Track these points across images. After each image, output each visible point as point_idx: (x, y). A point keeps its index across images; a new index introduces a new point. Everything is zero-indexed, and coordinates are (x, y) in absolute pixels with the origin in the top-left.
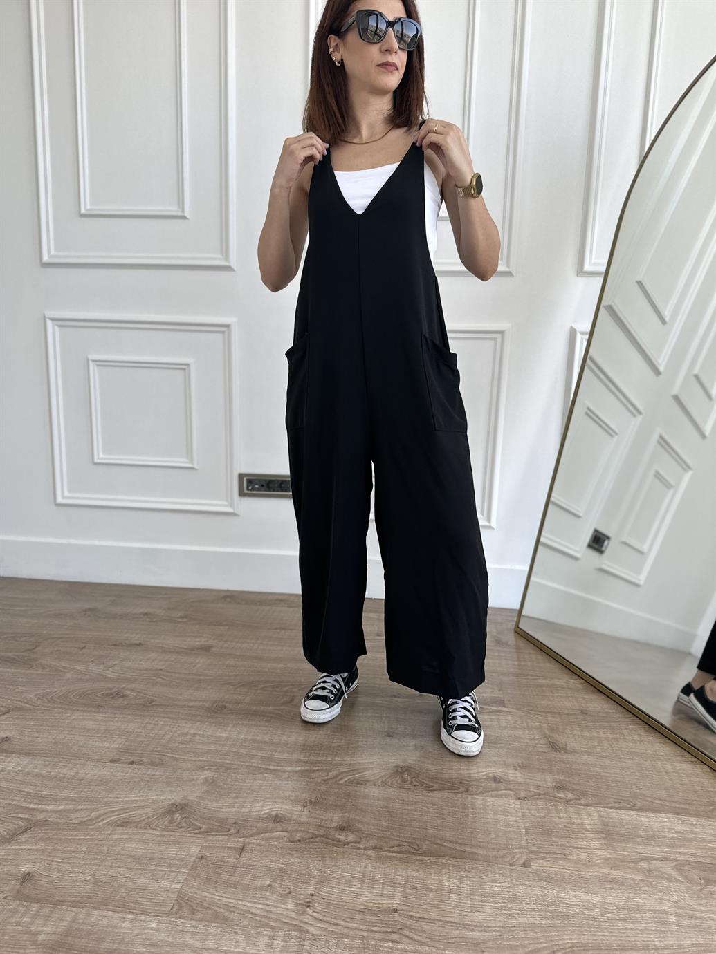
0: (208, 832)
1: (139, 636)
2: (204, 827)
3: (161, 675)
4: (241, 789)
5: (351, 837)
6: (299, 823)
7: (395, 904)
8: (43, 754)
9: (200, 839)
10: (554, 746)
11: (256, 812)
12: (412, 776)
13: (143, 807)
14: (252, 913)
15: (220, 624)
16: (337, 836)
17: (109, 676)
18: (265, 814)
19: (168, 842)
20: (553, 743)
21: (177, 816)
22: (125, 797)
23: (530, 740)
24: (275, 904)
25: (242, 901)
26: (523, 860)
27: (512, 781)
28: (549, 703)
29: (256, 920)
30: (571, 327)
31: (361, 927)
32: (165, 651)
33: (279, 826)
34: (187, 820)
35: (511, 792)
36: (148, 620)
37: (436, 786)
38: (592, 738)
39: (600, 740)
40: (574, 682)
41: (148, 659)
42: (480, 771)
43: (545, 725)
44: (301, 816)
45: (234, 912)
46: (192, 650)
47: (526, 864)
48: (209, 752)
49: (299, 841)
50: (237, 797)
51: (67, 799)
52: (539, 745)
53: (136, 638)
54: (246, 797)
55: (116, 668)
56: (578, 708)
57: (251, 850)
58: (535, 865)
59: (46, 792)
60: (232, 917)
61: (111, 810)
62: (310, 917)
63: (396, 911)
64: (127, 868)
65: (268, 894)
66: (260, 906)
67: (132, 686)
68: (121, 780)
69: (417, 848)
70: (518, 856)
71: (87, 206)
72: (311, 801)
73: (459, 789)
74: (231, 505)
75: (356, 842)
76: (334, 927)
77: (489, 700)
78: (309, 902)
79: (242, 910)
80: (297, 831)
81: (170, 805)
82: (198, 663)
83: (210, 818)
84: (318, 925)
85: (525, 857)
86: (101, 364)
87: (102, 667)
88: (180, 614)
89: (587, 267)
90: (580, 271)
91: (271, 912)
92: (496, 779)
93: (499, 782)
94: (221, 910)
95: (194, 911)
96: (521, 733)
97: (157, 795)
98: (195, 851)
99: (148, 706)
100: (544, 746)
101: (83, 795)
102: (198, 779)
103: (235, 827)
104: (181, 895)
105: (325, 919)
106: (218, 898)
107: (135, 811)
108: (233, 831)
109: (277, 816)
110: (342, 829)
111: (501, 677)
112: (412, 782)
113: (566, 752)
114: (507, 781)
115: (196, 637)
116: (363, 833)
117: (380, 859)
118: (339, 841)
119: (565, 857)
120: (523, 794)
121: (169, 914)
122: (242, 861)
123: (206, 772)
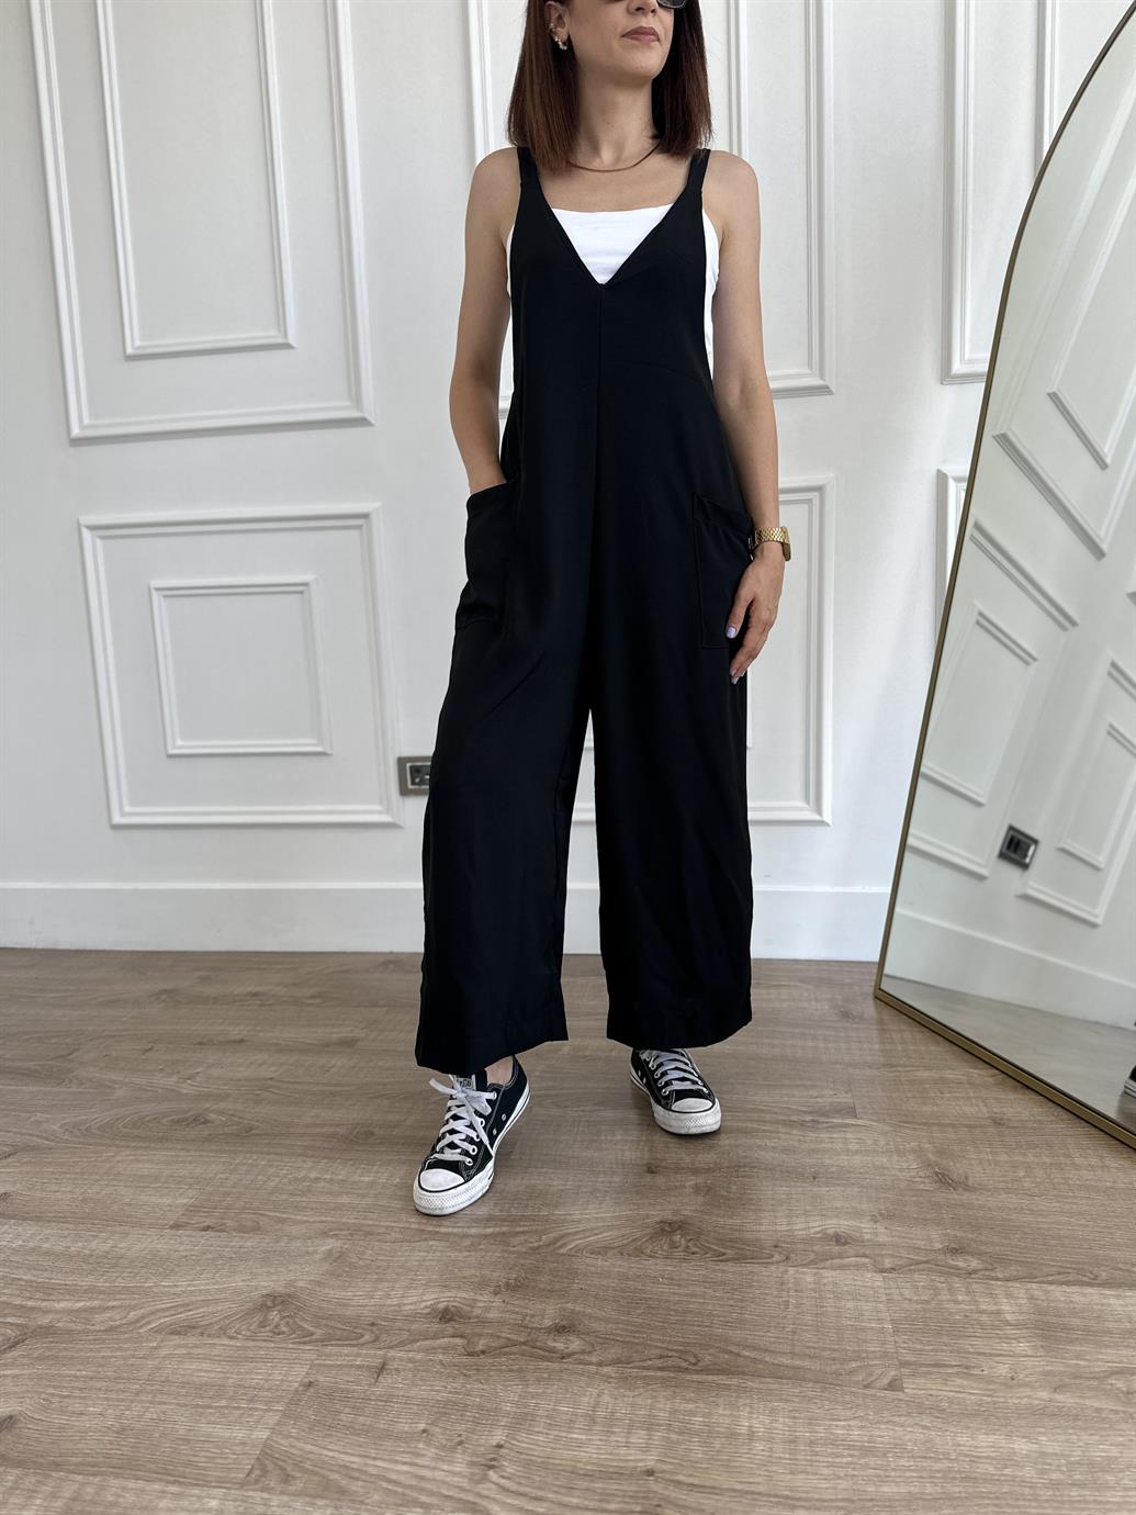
0: (325, 1341)
1: (241, 1027)
2: (319, 1333)
3: (271, 1087)
4: (388, 1267)
5: (575, 1344)
6: (483, 1322)
7: (650, 1461)
8: (61, 1219)
9: (309, 1353)
10: (944, 1180)
11: (411, 1304)
12: (689, 1238)
13: (217, 1301)
14: (390, 1481)
15: (375, 1005)
16: (551, 1343)
17: (185, 1091)
18: (426, 1307)
19: (252, 1360)
20: (943, 1175)
21: (274, 1316)
22: (189, 1286)
23: (901, 1170)
24: (433, 1464)
25: (374, 1459)
26: (890, 1379)
27: (869, 1240)
28: (935, 1109)
29: (395, 1492)
30: (938, 471)
31: (586, 1503)
32: (281, 1050)
33: (448, 1327)
34: (291, 1321)
35: (867, 1260)
36: (258, 1002)
37: (730, 1253)
38: (1014, 1166)
39: (1029, 1167)
40: (980, 1074)
41: (252, 1063)
42: (811, 1225)
43: (928, 1146)
44: (487, 1309)
45: (358, 1479)
46: (325, 1047)
47: (894, 1386)
48: (339, 1207)
49: (483, 1352)
50: (381, 1280)
51: (91, 1291)
52: (918, 1179)
53: (236, 1032)
54: (395, 1281)
55: (198, 1079)
56: (987, 1116)
57: (396, 1370)
58: (912, 1387)
59: (58, 1280)
60: (354, 1488)
61: (164, 1306)
62: (493, 1486)
63: (650, 1473)
64: (178, 1404)
65: (421, 1446)
66: (405, 1468)
67: (222, 1106)
68: (186, 1257)
69: (692, 1360)
70: (879, 1372)
71: (135, 342)
72: (508, 1285)
73: (772, 1256)
74: (388, 811)
75: (583, 1352)
76: (537, 1503)
77: (828, 1108)
78: (494, 1459)
79: (372, 1475)
80: (480, 1335)
81: (263, 1296)
82: (334, 1066)
83: (330, 1317)
84: (509, 1501)
85: (893, 1373)
86: (171, 593)
87: (174, 1079)
88: (312, 991)
89: (958, 367)
90: (946, 375)
91: (422, 1478)
92: (839, 1239)
93: (845, 1243)
94: (336, 1476)
95: (287, 1479)
96: (885, 1160)
97: (243, 1281)
98: (299, 1373)
99: (243, 1136)
100: (927, 1180)
101: (120, 1283)
102: (315, 1252)
103: (372, 1332)
104: (267, 1451)
105: (522, 1489)
106: (331, 1454)
107: (203, 1307)
108: (368, 1337)
109: (446, 1310)
110: (560, 1330)
111: (851, 1070)
112: (688, 1247)
113: (967, 1188)
114: (860, 1242)
115: (333, 1026)
116: (596, 1336)
117: (625, 1380)
118: (553, 1350)
119: (966, 1371)
120: (888, 1263)
121: (242, 1485)
122: (379, 1390)
123: (330, 1240)
